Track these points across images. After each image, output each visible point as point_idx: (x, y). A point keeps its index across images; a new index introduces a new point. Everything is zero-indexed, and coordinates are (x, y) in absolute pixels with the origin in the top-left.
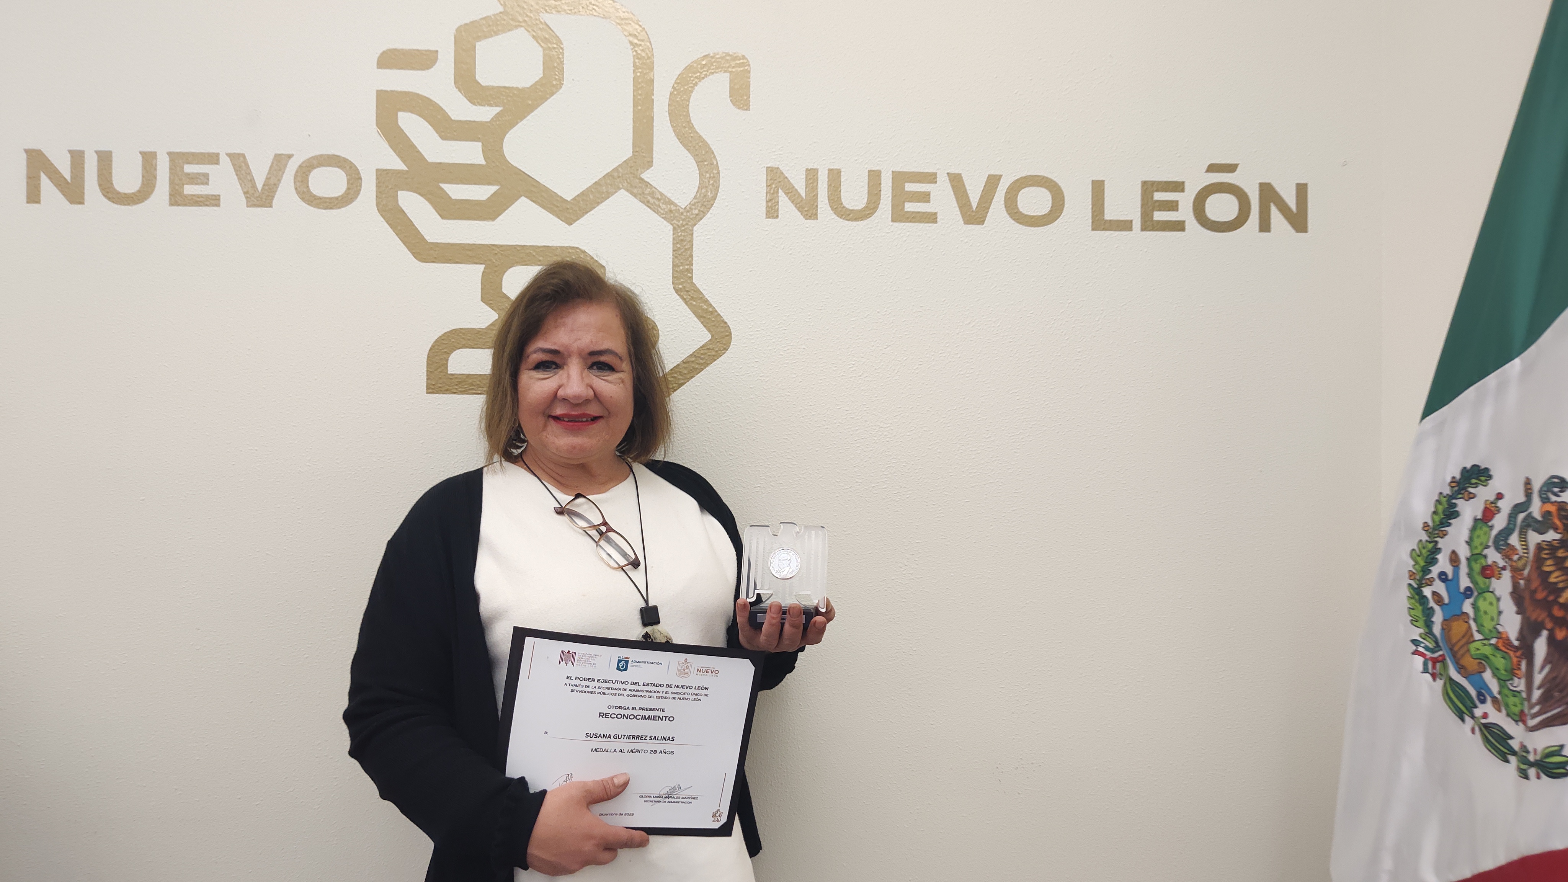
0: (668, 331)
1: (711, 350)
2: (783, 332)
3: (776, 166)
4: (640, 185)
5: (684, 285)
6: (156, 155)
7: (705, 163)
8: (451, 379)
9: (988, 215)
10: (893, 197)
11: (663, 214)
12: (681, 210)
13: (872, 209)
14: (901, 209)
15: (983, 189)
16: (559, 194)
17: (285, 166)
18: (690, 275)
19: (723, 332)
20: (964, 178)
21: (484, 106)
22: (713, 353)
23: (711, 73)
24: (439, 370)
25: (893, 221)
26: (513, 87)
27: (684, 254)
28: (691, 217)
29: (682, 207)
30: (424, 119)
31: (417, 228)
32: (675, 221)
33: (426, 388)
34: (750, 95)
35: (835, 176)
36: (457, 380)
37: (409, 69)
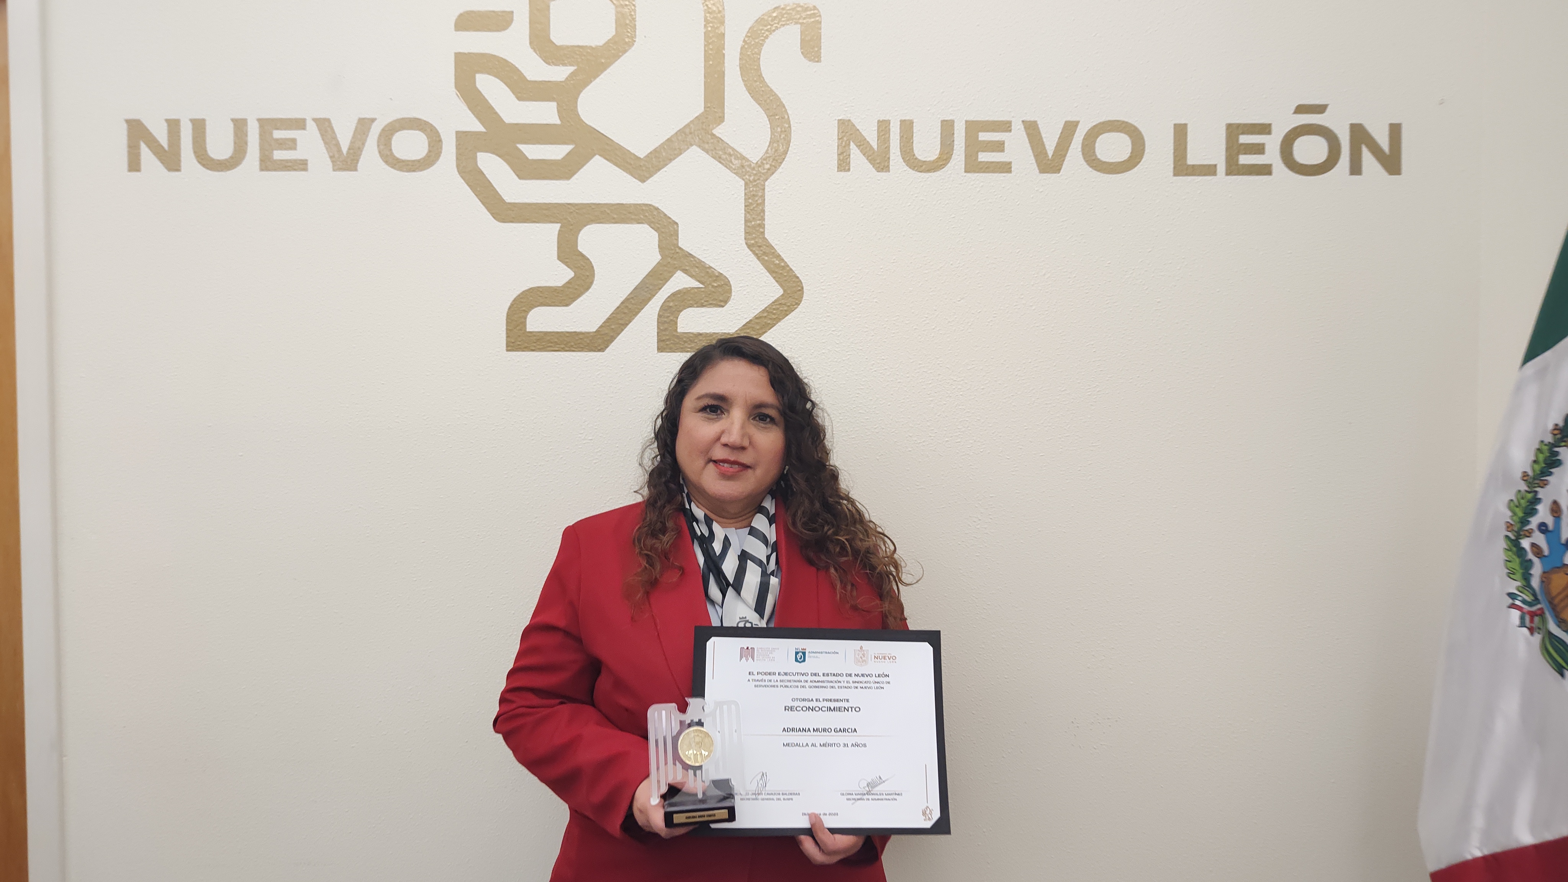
0: (741, 287)
1: (784, 305)
2: (855, 285)
3: (847, 119)
4: (712, 141)
5: (757, 240)
6: (247, 122)
7: (777, 117)
8: (530, 336)
9: (1065, 162)
10: (967, 147)
11: (735, 169)
12: (753, 165)
13: (946, 160)
14: (975, 160)
15: (1060, 137)
16: (632, 151)
17: (369, 129)
18: (763, 230)
19: (795, 287)
20: (1039, 126)
21: (559, 65)
22: (786, 308)
23: (782, 25)
24: (518, 328)
25: (966, 172)
26: (587, 46)
27: (756, 209)
28: (763, 171)
29: (753, 162)
30: (502, 80)
31: (495, 189)
32: (747, 177)
33: (505, 346)
34: (821, 47)
35: (907, 127)
36: (535, 338)
37: (486, 31)
